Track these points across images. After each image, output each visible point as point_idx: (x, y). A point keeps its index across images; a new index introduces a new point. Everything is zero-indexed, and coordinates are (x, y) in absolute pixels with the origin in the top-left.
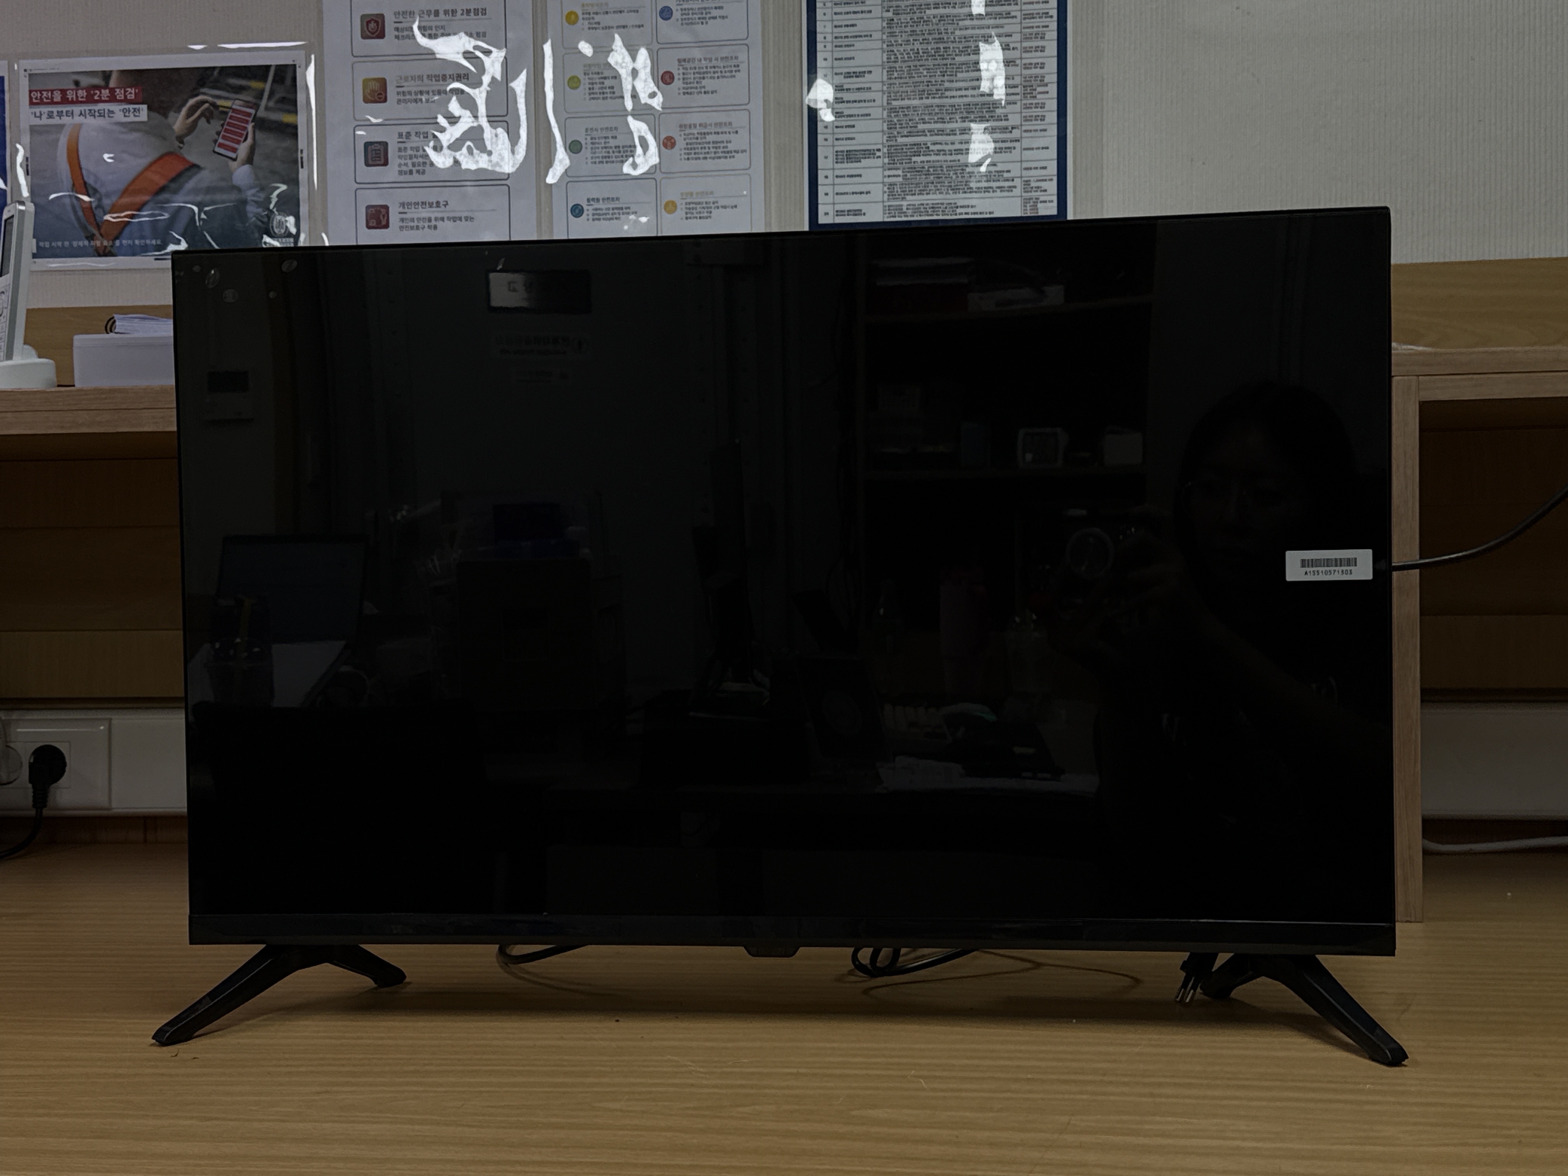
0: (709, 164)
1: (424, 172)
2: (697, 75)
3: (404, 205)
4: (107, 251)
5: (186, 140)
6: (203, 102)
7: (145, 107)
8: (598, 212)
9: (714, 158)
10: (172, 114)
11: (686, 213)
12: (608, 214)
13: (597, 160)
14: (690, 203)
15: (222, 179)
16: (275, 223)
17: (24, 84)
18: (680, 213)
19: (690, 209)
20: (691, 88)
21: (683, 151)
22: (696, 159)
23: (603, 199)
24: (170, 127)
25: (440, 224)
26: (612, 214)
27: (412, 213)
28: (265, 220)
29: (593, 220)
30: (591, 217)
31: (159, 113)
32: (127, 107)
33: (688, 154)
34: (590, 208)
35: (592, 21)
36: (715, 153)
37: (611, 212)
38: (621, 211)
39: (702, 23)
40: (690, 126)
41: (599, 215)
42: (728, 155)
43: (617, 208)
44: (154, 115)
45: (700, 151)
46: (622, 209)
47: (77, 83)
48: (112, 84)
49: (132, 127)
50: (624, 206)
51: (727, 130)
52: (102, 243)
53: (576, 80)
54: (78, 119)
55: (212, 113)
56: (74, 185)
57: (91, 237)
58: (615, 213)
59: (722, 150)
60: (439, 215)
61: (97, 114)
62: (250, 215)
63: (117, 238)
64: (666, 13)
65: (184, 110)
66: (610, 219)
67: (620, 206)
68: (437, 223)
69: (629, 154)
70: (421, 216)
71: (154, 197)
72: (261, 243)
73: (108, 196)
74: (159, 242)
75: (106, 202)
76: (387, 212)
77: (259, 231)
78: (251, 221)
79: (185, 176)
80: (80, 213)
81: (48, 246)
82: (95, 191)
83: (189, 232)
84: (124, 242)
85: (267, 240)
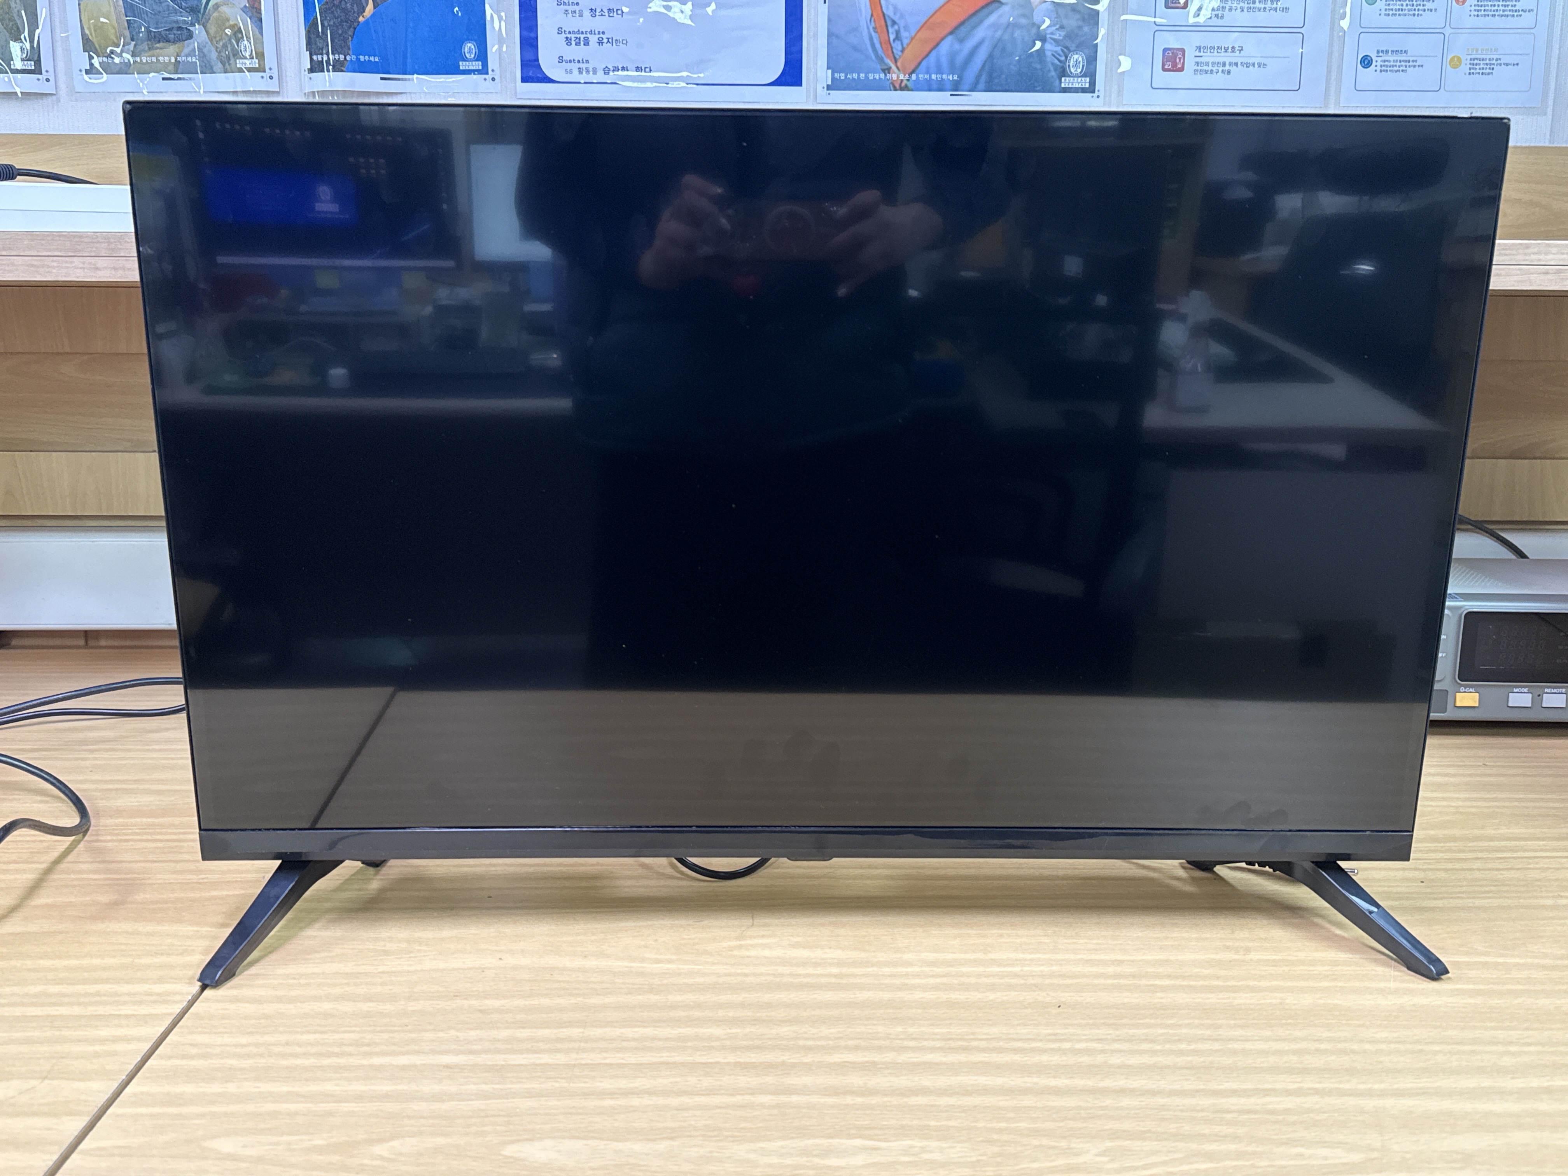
0: (1498, 22)
1: (1222, 17)
3: (1200, 49)
4: (903, 85)
8: (1386, 63)
9: (1502, 16)
11: (1470, 69)
12: (1396, 66)
13: (1391, 12)
14: (1474, 59)
15: (1024, 16)
16: (1072, 62)
18: (1465, 67)
19: (1473, 64)
21: (1473, 8)
22: (1485, 15)
23: (1392, 51)
25: (1233, 69)
26: (1399, 67)
27: (1208, 57)
28: (1063, 58)
29: (1381, 71)
30: (1379, 68)
33: (1478, 11)
34: (1379, 59)
36: (1504, 11)
37: (1398, 64)
38: (1408, 64)
41: (1387, 66)
42: (1516, 14)
43: (1404, 61)
45: (1489, 8)
46: (1409, 61)
50: (1411, 59)
52: (898, 77)
56: (872, 15)
57: (887, 70)
58: (1402, 66)
59: (1510, 8)
60: (1234, 60)
62: (1048, 53)
63: (913, 72)
66: (1396, 71)
67: (1407, 59)
68: (1231, 68)
69: (1421, 8)
70: (1217, 60)
71: (951, 33)
72: (1057, 82)
73: (906, 28)
74: (956, 78)
75: (904, 34)
76: (1184, 55)
77: (1055, 70)
78: (1048, 59)
79: (986, 11)
80: (878, 46)
81: (843, 78)
82: (894, 23)
83: (987, 67)
84: (921, 76)
85: (1063, 79)
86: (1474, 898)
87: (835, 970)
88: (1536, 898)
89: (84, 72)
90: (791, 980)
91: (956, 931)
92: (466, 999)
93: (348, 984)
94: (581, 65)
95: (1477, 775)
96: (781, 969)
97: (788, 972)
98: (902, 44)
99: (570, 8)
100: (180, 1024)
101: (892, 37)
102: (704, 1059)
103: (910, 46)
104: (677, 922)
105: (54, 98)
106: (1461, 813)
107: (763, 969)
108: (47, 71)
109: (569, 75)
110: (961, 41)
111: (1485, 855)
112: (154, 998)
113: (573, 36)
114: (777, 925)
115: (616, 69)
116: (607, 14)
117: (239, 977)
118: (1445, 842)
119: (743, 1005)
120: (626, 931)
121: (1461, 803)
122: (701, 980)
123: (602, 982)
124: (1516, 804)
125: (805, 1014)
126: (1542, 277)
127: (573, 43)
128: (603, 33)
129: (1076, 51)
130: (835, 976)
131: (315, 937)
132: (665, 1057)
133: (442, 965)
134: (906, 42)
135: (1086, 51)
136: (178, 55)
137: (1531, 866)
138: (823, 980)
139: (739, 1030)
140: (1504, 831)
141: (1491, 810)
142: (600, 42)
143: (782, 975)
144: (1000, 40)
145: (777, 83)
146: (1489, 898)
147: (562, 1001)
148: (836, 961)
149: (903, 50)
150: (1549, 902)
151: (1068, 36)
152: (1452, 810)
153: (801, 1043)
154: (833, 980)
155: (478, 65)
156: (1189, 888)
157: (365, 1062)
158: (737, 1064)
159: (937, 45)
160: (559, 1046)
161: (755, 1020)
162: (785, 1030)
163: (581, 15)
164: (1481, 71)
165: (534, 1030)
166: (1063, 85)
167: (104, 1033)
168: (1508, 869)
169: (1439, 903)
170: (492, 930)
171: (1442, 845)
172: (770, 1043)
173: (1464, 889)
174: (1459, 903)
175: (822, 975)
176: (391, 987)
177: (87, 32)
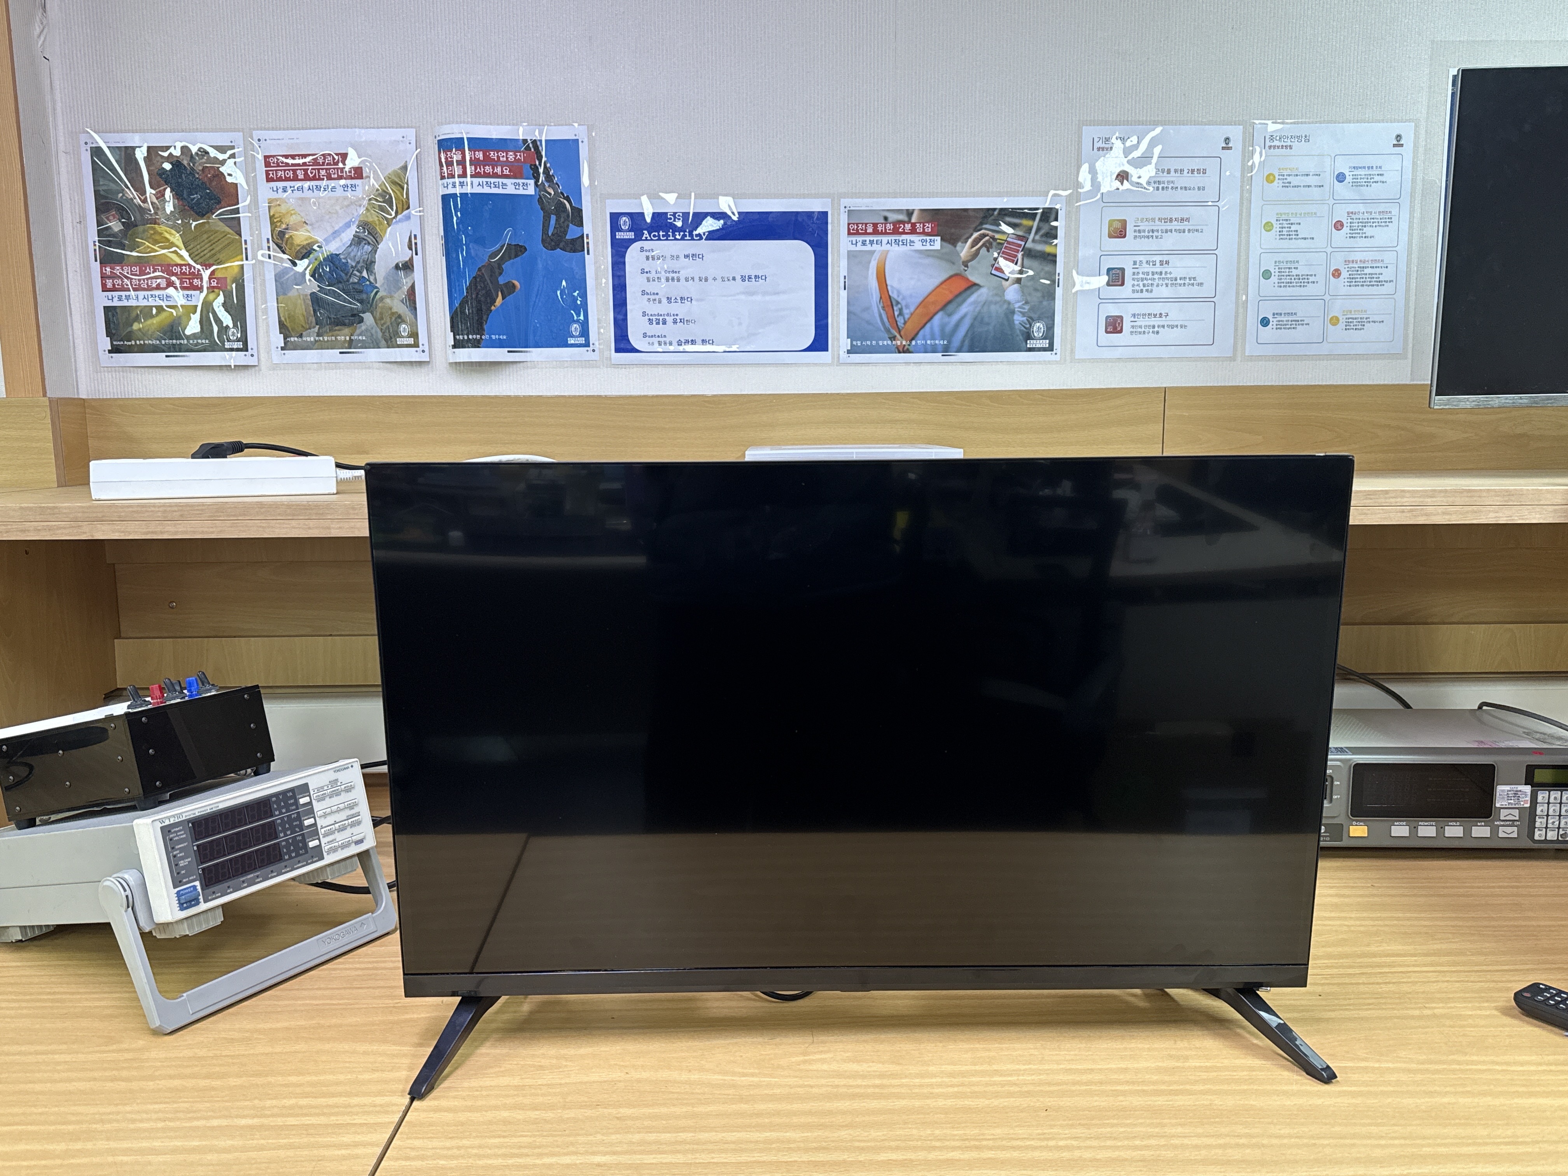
0: (1365, 290)
1: (1151, 291)
2: (1360, 224)
3: (1134, 316)
4: (905, 349)
5: (969, 264)
6: (984, 235)
7: (939, 238)
8: (1280, 323)
9: (1369, 286)
10: (960, 244)
11: (1346, 326)
12: (1288, 324)
13: (1282, 285)
14: (1349, 318)
15: (996, 295)
16: (1035, 328)
17: (844, 220)
18: (1342, 325)
19: (1348, 322)
20: (1355, 233)
21: (1346, 280)
22: (1356, 286)
23: (1285, 314)
24: (958, 254)
25: (1161, 330)
26: (1291, 325)
27: (1141, 322)
28: (1028, 326)
29: (1276, 329)
30: (1275, 327)
31: (950, 243)
32: (925, 238)
33: (1350, 282)
34: (1275, 320)
35: (1285, 181)
36: (1370, 282)
37: (1290, 323)
38: (1297, 323)
39: (1367, 186)
40: (1353, 261)
41: (1281, 325)
42: (1379, 284)
43: (1294, 321)
44: (945, 244)
45: (1359, 280)
46: (1298, 321)
47: (886, 218)
48: (913, 220)
49: (928, 254)
50: (1300, 319)
51: (1380, 265)
52: (901, 343)
53: (1270, 224)
54: (886, 247)
55: (991, 244)
56: (881, 298)
57: (893, 338)
58: (1293, 324)
59: (1375, 279)
60: (1161, 323)
61: (901, 243)
62: (1017, 322)
63: (913, 339)
64: (1341, 178)
65: (970, 241)
66: (1289, 328)
67: (1297, 319)
68: (1159, 329)
69: (1306, 281)
70: (1147, 323)
71: (943, 308)
72: (1024, 343)
73: (907, 306)
74: (945, 342)
75: (907, 312)
76: (1122, 321)
77: (1022, 335)
78: (1017, 327)
79: (968, 292)
80: (885, 320)
81: (859, 344)
82: (898, 303)
83: (969, 335)
84: (918, 342)
85: (1028, 341)
86: (1358, 1010)
87: (877, 1082)
88: (1407, 1009)
89: (280, 349)
90: (845, 1090)
91: (966, 1046)
92: (606, 1108)
93: (517, 1095)
94: (660, 339)
95: (1366, 896)
96: (837, 1081)
97: (842, 1083)
98: (904, 318)
99: (652, 297)
100: (400, 1130)
101: (896, 313)
102: (786, 1159)
103: (910, 321)
104: (755, 1039)
105: (257, 368)
106: (1353, 931)
107: (823, 1081)
108: (252, 349)
109: (651, 346)
110: (950, 315)
111: (1369, 970)
112: (378, 1109)
113: (654, 318)
114: (831, 1042)
115: (687, 342)
116: (679, 301)
117: (438, 1090)
118: (1339, 959)
119: (810, 1113)
120: (718, 1048)
121: (1352, 922)
122: (777, 1091)
123: (704, 1094)
124: (1395, 922)
125: (857, 1119)
126: (1399, 514)
127: (654, 323)
128: (677, 315)
129: (1039, 319)
130: (877, 1086)
131: (488, 1054)
132: (757, 1157)
133: (586, 1079)
134: (907, 316)
135: (1046, 320)
136: (352, 335)
137: (1405, 980)
138: (870, 1090)
139: (809, 1134)
140: (1385, 947)
141: (1375, 929)
142: (675, 322)
143: (837, 1086)
144: (979, 313)
145: (809, 349)
146: (1370, 1009)
147: (678, 1110)
148: (878, 1073)
149: (905, 323)
150: (1417, 1013)
151: (1032, 309)
152: (1345, 928)
153: (857, 1144)
154: (877, 1090)
155: (582, 340)
156: (1142, 1004)
157: (538, 1162)
158: (809, 1162)
159: (931, 318)
160: (678, 1147)
161: (821, 1125)
162: (844, 1134)
163: (660, 302)
164: (1355, 327)
165: (658, 1135)
166: (1028, 346)
167: (346, 1139)
168: (1386, 983)
169: (1332, 1015)
170: (618, 1048)
171: (1336, 961)
172: (833, 1145)
173: (1352, 1002)
174: (1347, 1014)
175: (868, 1086)
176: (549, 1098)
177: (283, 319)
